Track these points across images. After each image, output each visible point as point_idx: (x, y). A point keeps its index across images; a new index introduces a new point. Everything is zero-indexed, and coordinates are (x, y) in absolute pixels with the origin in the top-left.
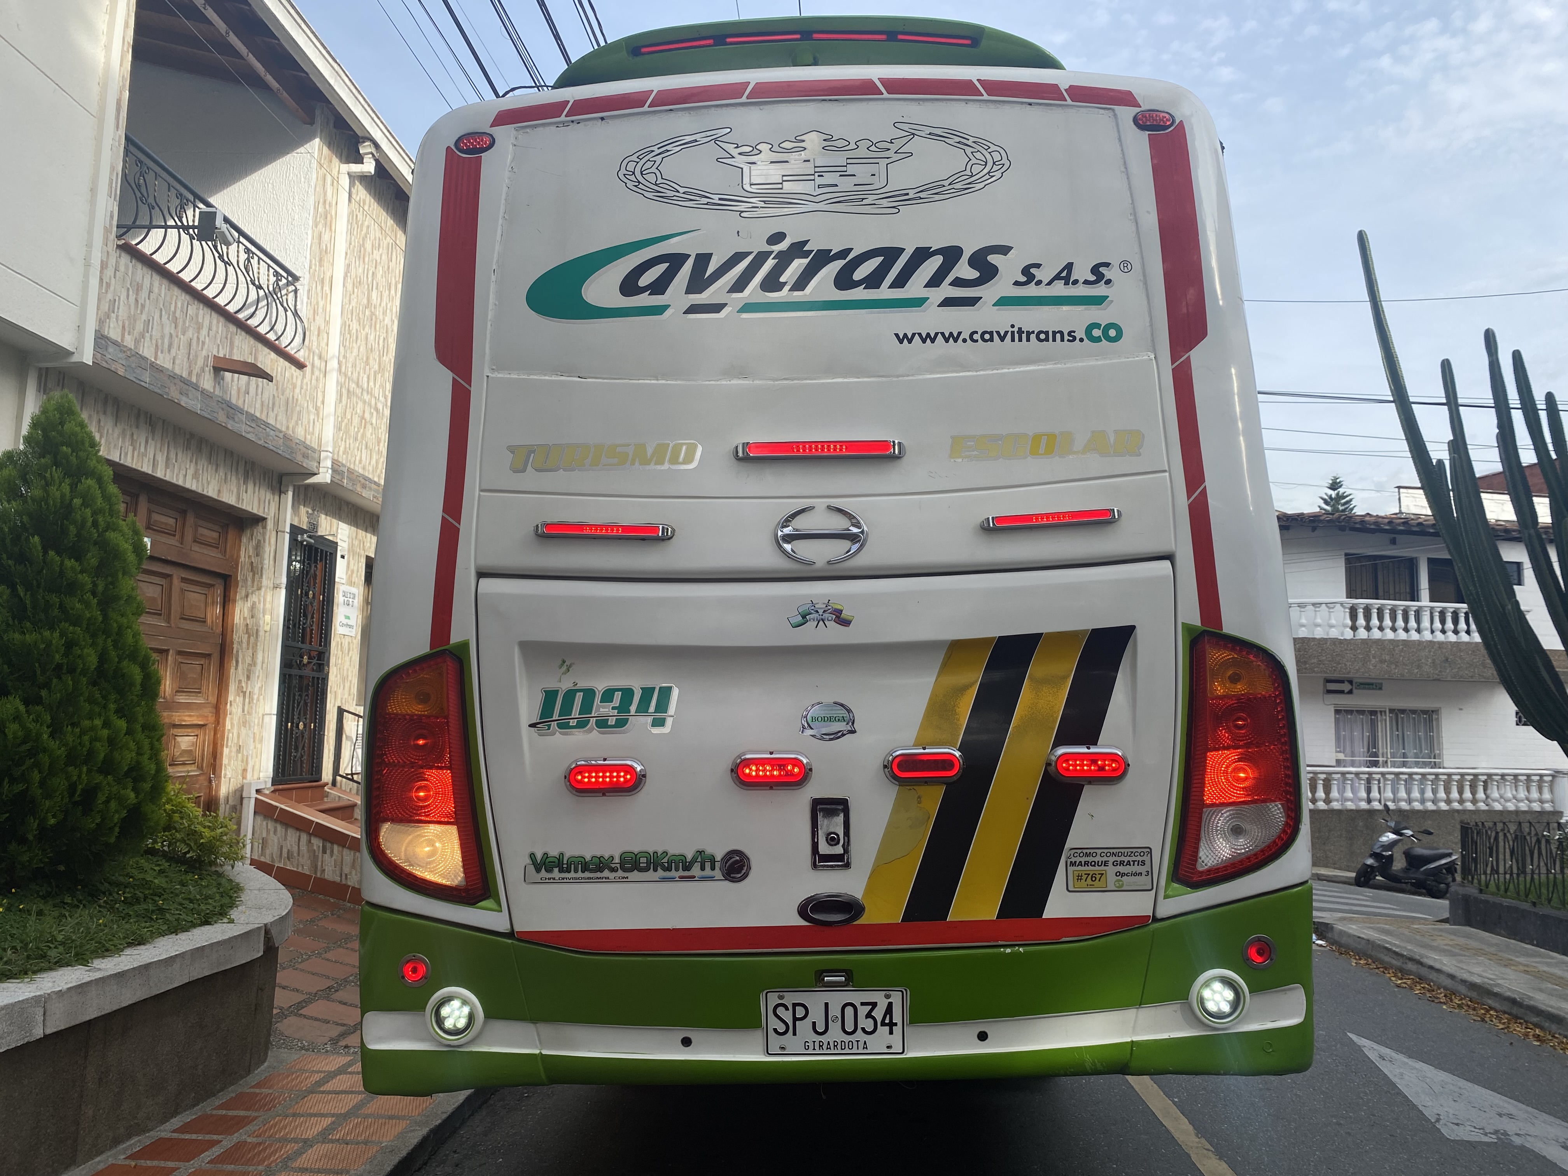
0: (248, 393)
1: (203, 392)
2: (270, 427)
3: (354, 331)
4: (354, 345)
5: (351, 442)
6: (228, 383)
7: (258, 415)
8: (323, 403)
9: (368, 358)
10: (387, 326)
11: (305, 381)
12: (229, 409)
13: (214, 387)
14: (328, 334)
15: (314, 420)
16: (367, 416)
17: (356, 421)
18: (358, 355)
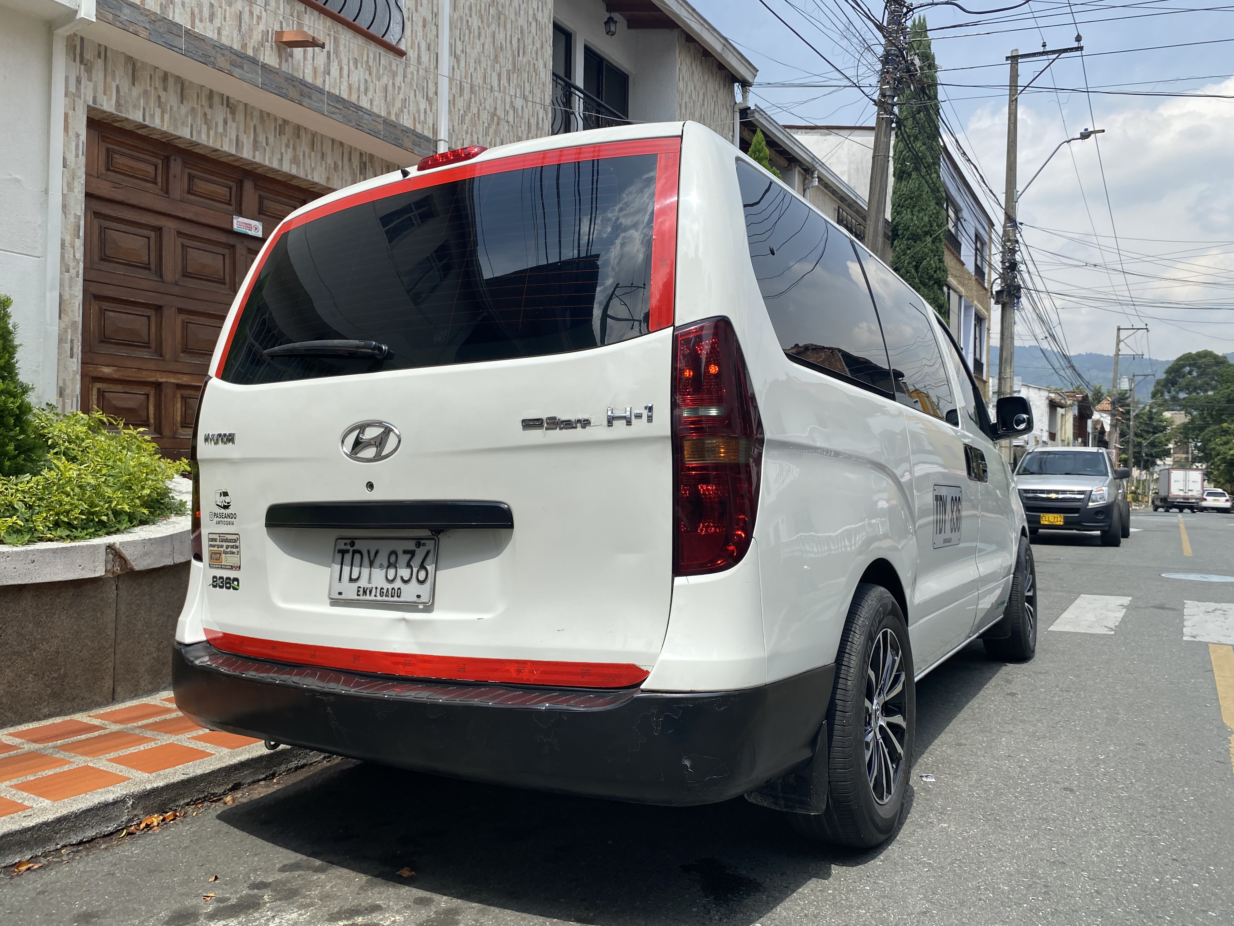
0: (329, 74)
1: (264, 66)
2: (364, 111)
3: (475, 27)
4: (477, 41)
5: (480, 137)
6: (299, 63)
7: (345, 96)
8: (436, 93)
9: (496, 57)
10: (521, 27)
11: (409, 70)
12: (303, 87)
13: (280, 64)
14: (437, 26)
15: (425, 109)
16: (500, 113)
17: (485, 116)
18: (483, 52)
